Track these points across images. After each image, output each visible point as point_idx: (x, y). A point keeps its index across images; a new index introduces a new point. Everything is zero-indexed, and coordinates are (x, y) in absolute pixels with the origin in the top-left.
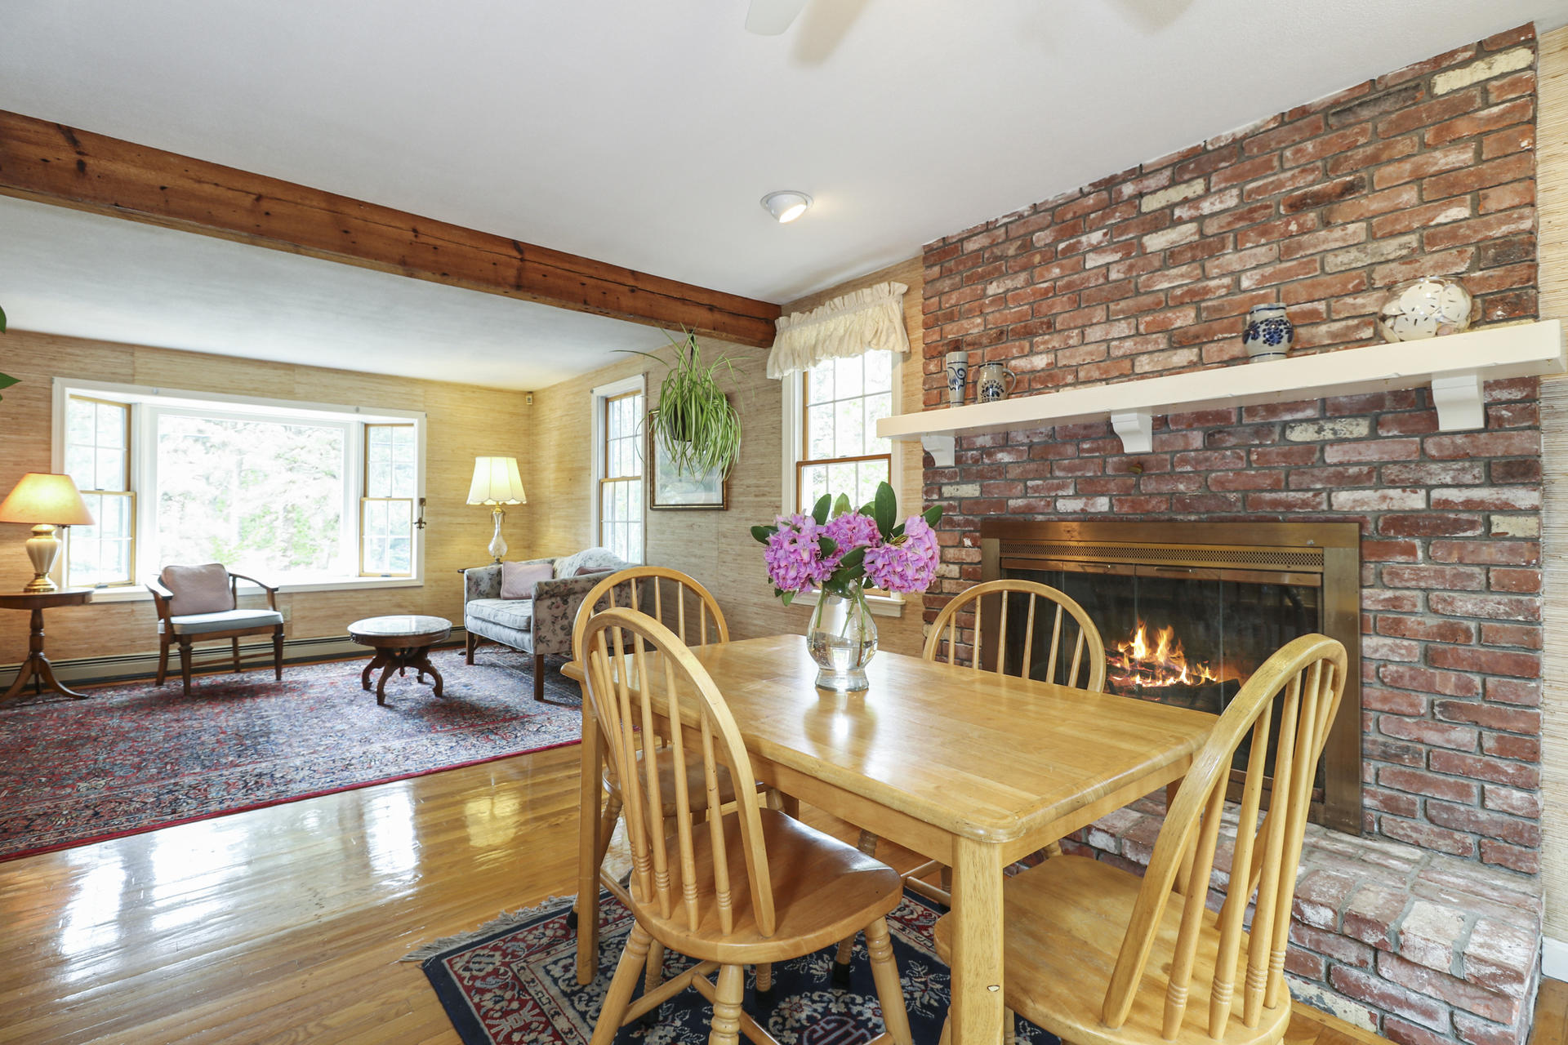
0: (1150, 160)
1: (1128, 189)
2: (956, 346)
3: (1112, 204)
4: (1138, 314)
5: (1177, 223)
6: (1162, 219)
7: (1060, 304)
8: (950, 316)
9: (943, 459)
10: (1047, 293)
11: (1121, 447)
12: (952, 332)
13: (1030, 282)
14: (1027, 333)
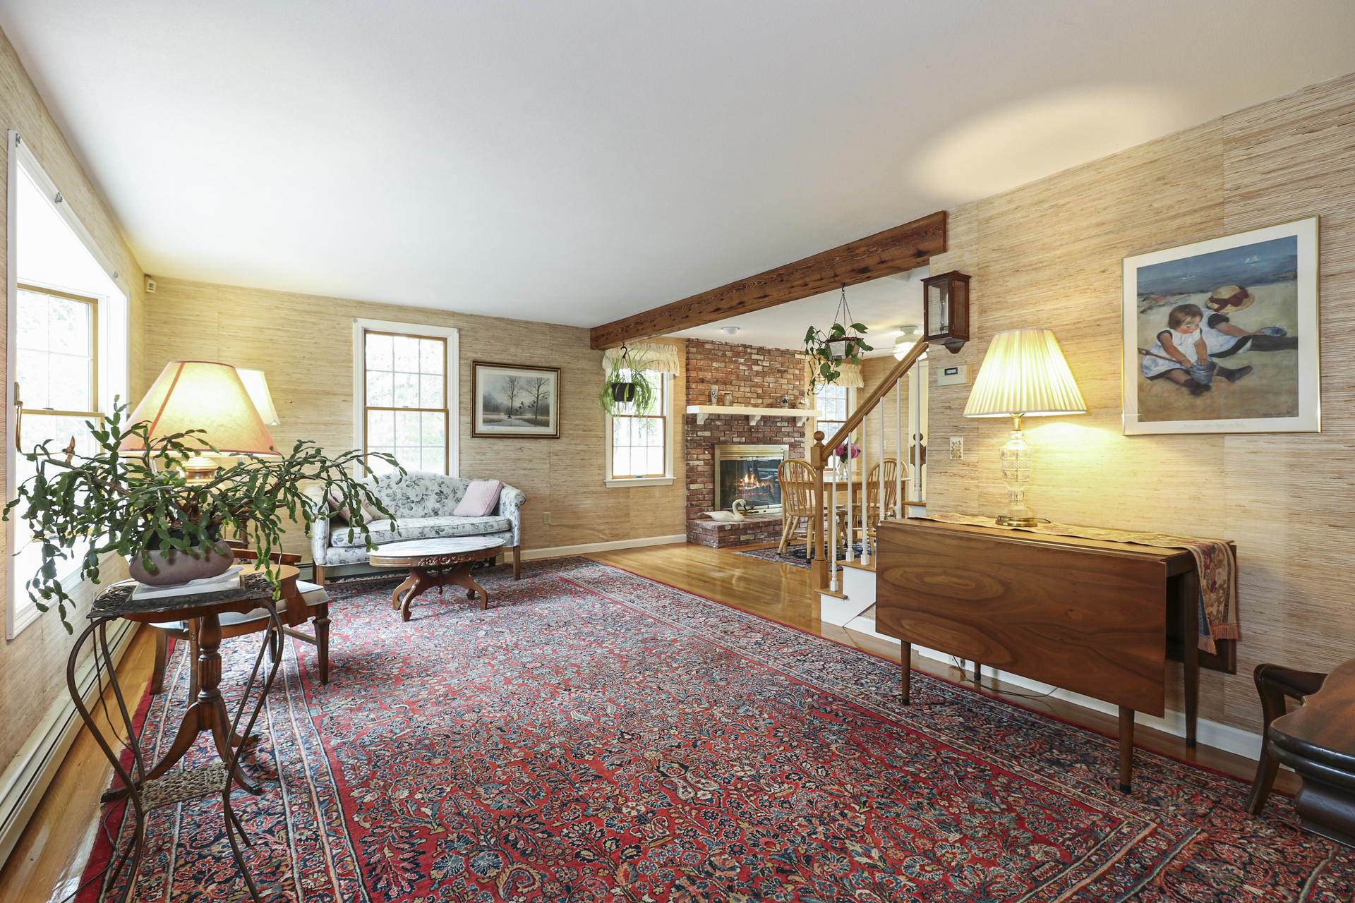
0: (754, 345)
1: (749, 350)
2: (702, 381)
3: (745, 352)
4: (751, 386)
5: (758, 365)
6: (756, 362)
7: (733, 377)
8: (701, 370)
9: (700, 422)
10: (730, 372)
11: (748, 423)
12: (701, 374)
13: (725, 367)
14: (725, 383)
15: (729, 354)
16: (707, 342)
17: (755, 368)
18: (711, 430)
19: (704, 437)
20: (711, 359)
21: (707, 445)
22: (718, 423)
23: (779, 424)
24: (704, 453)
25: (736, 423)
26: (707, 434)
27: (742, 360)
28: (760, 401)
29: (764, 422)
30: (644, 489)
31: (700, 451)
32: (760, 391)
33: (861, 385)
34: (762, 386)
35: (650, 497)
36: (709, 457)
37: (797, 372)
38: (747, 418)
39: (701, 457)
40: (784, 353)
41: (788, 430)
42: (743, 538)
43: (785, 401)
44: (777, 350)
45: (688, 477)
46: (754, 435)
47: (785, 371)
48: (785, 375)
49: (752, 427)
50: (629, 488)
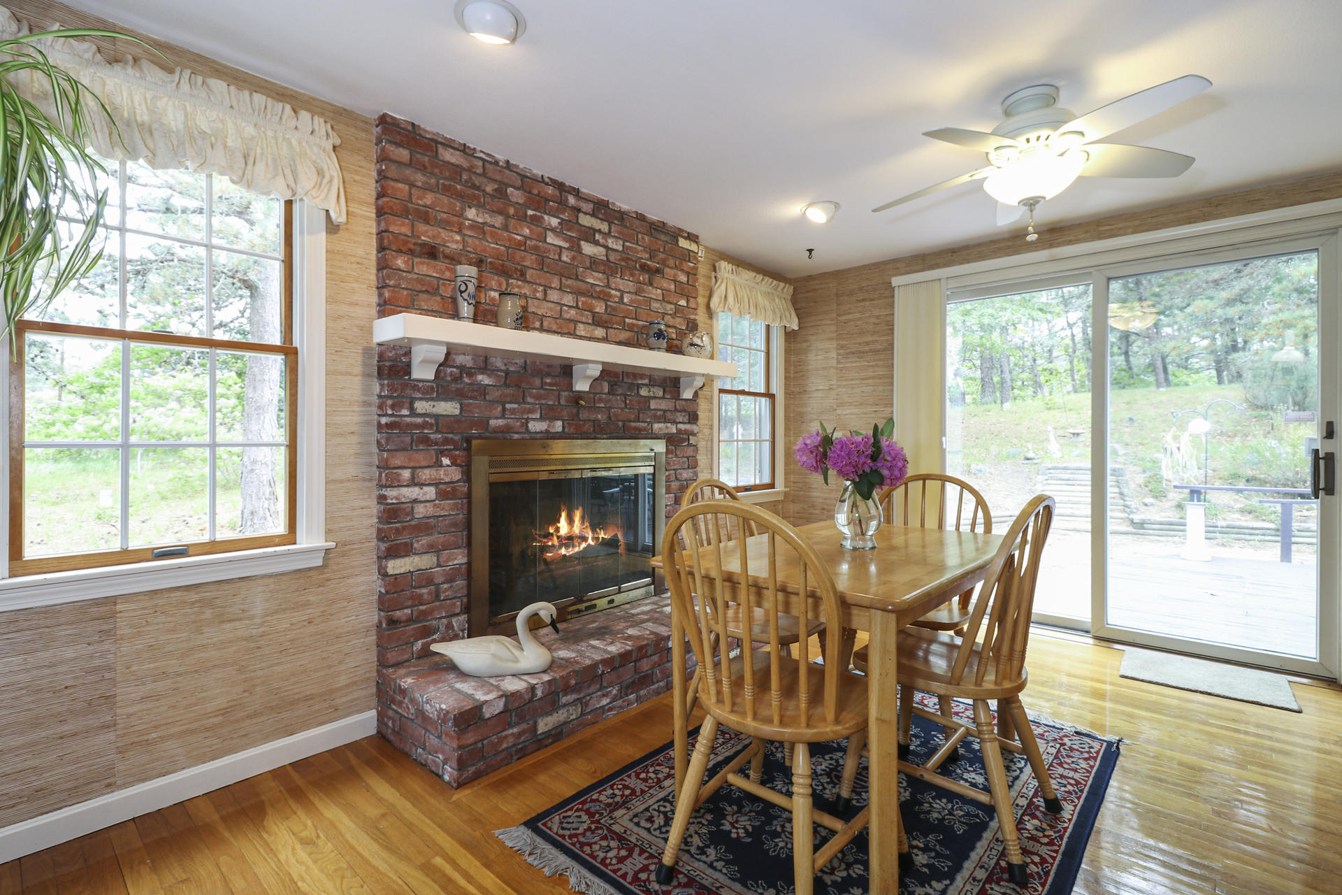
0: (583, 189)
1: (571, 200)
2: (431, 252)
3: (562, 203)
4: (578, 293)
5: (597, 243)
6: (589, 235)
7: (530, 260)
8: (424, 216)
9: (423, 372)
10: (520, 245)
11: (570, 385)
12: (427, 234)
13: (505, 227)
14: (504, 272)
15: (515, 195)
16: (449, 144)
17: (588, 249)
18: (459, 395)
19: (437, 417)
20: (460, 196)
21: (446, 441)
22: (484, 379)
23: (644, 392)
24: (439, 465)
25: (537, 382)
26: (449, 408)
27: (554, 222)
28: (600, 332)
29: (611, 386)
30: (193, 596)
31: (421, 458)
32: (600, 308)
33: (795, 326)
34: (604, 297)
35: (222, 619)
36: (455, 474)
37: (683, 278)
38: (566, 368)
39: (426, 474)
40: (657, 228)
41: (663, 405)
42: (545, 724)
43: (660, 335)
44: (641, 217)
45: (381, 537)
46: (584, 415)
47: (658, 271)
48: (658, 279)
49: (579, 396)
50: (113, 600)
